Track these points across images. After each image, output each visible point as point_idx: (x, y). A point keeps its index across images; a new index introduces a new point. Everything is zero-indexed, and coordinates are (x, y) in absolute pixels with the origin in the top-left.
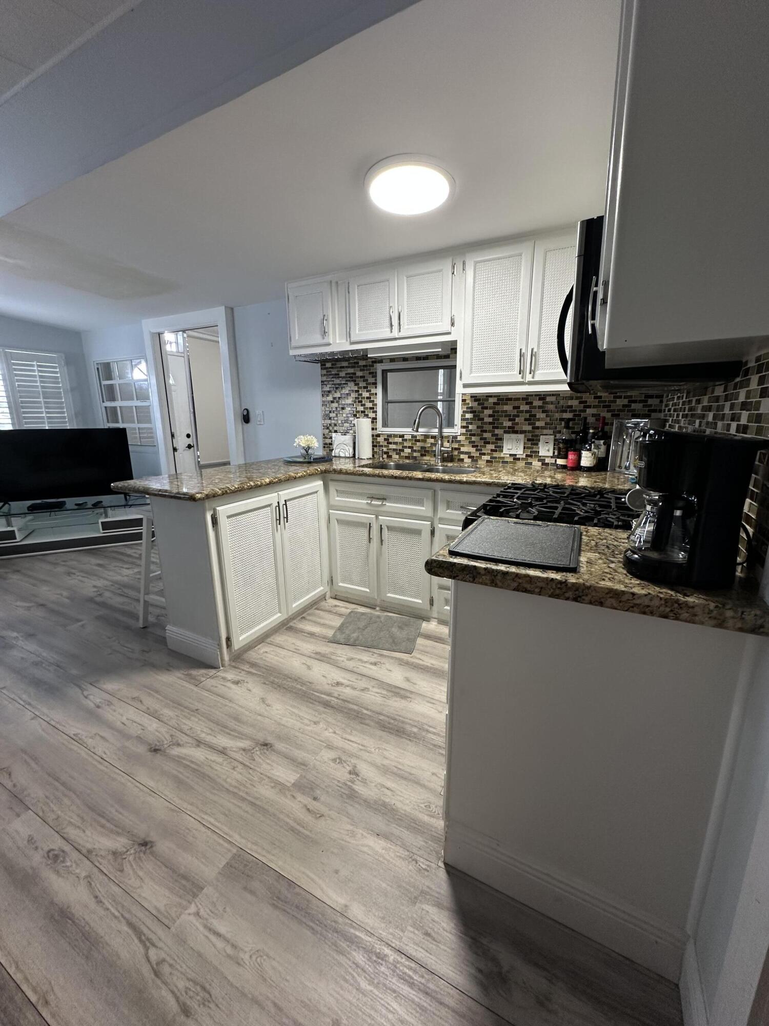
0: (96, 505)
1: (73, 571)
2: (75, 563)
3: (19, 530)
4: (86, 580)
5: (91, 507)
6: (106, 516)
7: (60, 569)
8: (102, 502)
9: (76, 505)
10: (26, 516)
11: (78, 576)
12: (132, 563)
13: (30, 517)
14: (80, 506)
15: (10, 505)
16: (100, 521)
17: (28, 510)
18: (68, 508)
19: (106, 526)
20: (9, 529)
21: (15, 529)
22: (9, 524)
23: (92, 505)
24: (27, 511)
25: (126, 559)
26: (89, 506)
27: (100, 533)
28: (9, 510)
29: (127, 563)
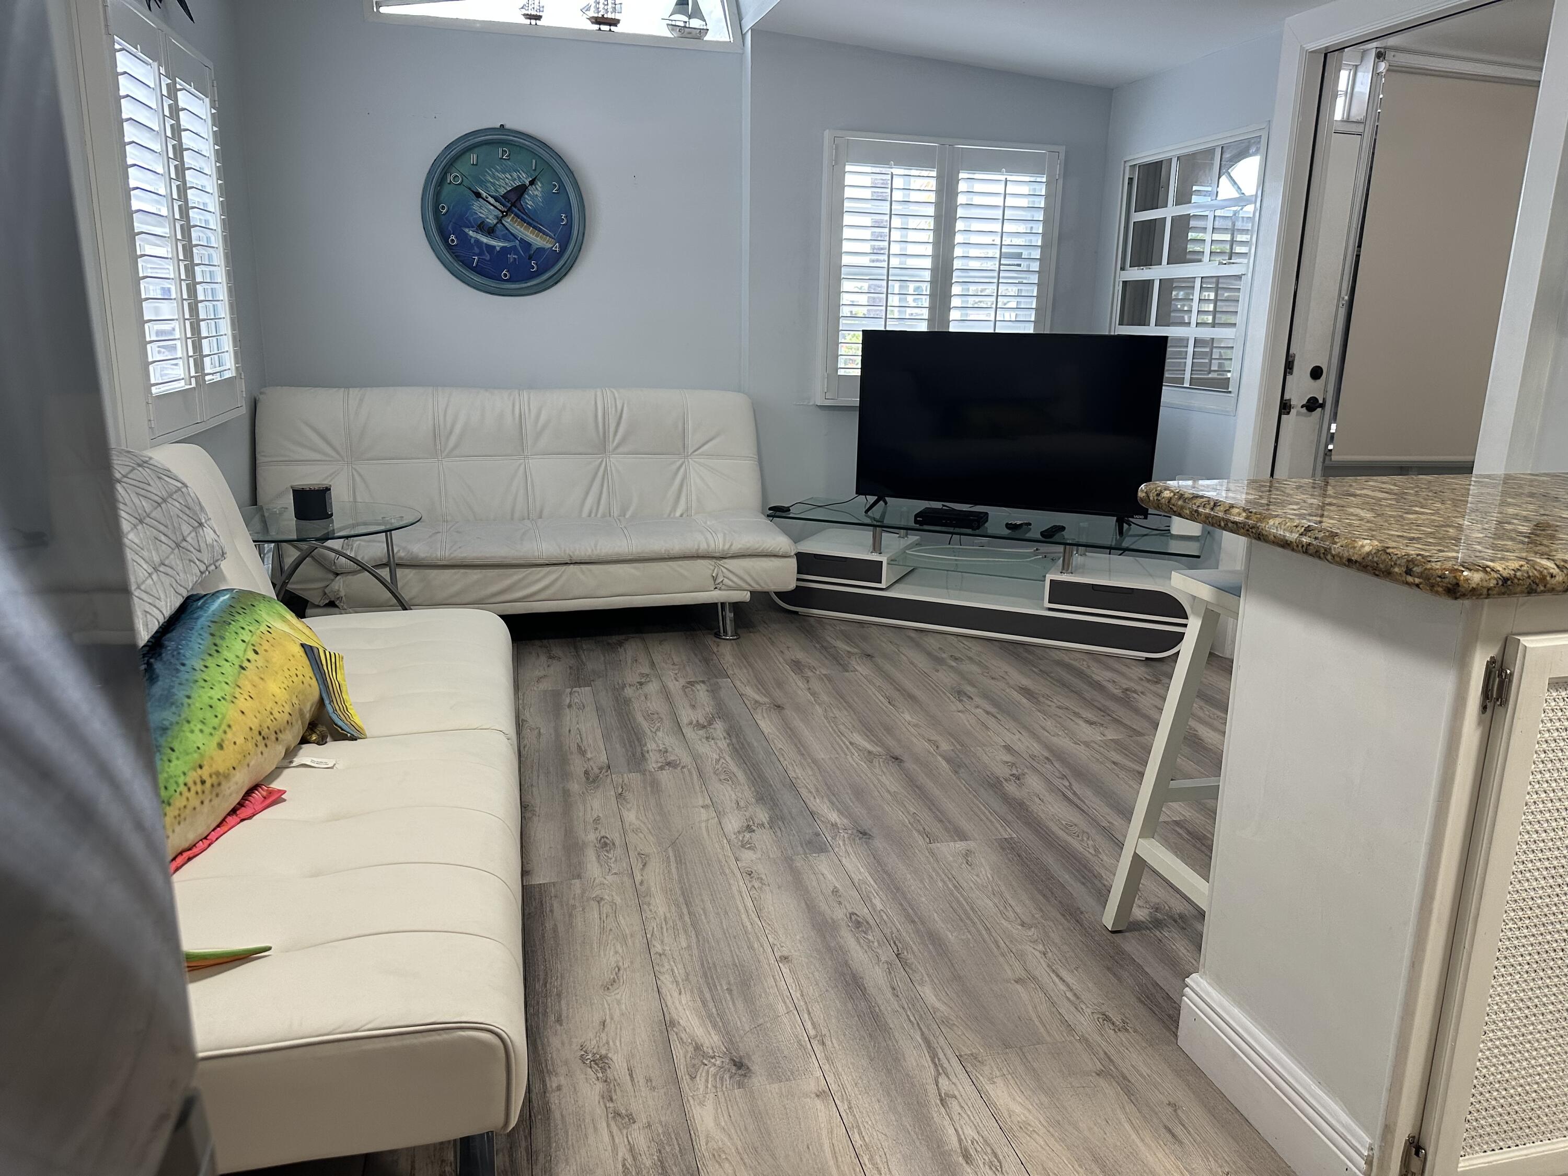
0: (1051, 535)
1: (969, 689)
2: (975, 668)
3: (891, 562)
4: (991, 722)
5: (1039, 537)
6: (1065, 569)
7: (945, 678)
8: (1063, 528)
9: (1008, 526)
10: (907, 535)
11: (977, 707)
12: (1103, 710)
13: (913, 538)
14: (1016, 532)
15: (886, 503)
16: (1049, 577)
17: (916, 522)
18: (990, 531)
19: (1061, 592)
20: (875, 557)
21: (884, 559)
22: (877, 547)
23: (1042, 534)
24: (912, 524)
25: (1089, 693)
26: (1035, 533)
27: (1042, 607)
28: (883, 515)
29: (1090, 704)
